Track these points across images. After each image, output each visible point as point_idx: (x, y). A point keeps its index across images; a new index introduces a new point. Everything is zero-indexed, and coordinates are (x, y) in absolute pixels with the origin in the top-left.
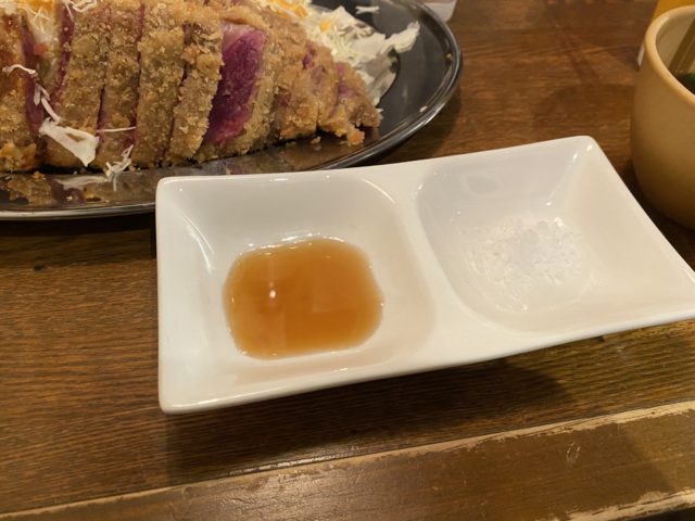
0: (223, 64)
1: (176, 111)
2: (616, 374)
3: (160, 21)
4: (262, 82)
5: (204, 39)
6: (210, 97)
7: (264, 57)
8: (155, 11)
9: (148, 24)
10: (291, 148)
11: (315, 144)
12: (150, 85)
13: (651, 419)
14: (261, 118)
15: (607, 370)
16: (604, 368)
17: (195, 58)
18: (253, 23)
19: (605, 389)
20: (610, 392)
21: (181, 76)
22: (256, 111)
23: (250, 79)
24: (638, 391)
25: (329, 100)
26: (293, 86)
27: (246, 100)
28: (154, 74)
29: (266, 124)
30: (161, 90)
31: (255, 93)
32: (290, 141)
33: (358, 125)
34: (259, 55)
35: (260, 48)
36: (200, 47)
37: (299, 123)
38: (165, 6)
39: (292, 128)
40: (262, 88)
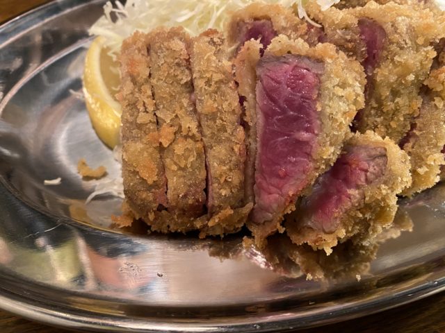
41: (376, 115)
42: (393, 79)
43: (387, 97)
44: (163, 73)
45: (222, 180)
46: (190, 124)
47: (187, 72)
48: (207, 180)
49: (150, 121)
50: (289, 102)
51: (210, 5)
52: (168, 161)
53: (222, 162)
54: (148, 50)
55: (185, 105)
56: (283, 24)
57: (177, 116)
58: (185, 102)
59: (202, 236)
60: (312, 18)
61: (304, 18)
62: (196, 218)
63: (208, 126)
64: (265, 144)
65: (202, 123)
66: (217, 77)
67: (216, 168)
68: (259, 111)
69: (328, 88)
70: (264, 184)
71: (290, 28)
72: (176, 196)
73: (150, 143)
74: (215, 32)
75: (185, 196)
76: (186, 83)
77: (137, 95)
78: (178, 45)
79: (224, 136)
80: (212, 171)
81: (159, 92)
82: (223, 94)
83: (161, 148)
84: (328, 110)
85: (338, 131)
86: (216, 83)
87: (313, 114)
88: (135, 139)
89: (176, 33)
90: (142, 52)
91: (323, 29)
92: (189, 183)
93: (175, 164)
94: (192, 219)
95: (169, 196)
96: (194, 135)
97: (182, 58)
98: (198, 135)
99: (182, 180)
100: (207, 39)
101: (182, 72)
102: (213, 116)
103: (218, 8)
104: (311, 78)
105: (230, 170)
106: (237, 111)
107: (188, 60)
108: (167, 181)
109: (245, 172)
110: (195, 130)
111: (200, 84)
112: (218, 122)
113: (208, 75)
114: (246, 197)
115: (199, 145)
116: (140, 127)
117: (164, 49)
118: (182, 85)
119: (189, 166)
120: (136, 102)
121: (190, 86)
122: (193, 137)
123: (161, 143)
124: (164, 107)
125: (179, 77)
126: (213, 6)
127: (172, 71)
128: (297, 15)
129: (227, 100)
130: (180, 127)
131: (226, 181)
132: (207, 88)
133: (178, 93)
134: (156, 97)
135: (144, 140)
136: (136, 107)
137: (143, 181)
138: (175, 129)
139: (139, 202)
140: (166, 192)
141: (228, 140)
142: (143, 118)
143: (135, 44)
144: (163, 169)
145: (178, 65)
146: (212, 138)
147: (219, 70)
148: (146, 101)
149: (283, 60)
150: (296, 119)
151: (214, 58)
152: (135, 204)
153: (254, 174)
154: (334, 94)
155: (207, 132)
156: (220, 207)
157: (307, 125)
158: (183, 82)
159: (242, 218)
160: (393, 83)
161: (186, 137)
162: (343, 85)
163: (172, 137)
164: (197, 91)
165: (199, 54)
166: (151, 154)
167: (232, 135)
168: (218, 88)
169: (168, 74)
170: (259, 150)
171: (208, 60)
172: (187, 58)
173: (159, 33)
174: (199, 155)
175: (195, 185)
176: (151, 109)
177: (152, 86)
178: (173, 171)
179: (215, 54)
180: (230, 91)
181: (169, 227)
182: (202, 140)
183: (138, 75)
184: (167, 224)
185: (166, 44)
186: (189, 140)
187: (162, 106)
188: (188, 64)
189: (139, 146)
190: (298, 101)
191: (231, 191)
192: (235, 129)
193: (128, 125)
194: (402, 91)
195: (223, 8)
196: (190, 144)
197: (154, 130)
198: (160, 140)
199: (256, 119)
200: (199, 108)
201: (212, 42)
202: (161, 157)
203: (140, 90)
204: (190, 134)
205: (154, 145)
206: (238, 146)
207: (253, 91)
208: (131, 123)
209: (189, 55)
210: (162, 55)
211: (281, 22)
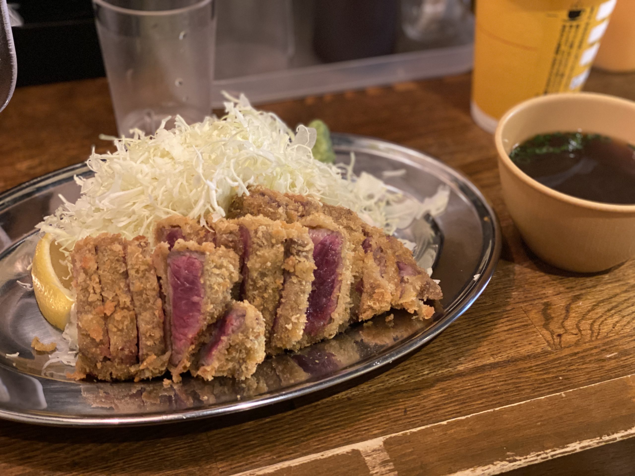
0: (316, 268)
1: (279, 311)
2: (300, 431)
3: (264, 241)
4: (343, 277)
5: (299, 251)
6: (307, 296)
7: (342, 255)
8: (260, 234)
9: (255, 246)
10: (368, 327)
11: (390, 322)
12: (256, 292)
13: (320, 459)
14: (344, 306)
15: (293, 430)
16: (291, 428)
17: (294, 267)
18: (329, 227)
19: (289, 443)
20: (291, 445)
21: (282, 282)
22: (341, 301)
23: (333, 274)
24: (314, 442)
25: (396, 280)
26: (363, 273)
27: (331, 293)
28: (261, 283)
29: (349, 311)
30: (266, 295)
31: (338, 287)
32: (366, 321)
33: (425, 300)
34: (338, 254)
35: (339, 248)
36: (297, 257)
37: (377, 306)
38: (265, 228)
39: (370, 310)
40: (343, 282)
41: (254, 290)
42: (258, 266)
43: (256, 277)
44: (107, 267)
45: (148, 334)
46: (125, 299)
47: (124, 265)
48: (138, 337)
49: (98, 299)
50: (187, 280)
51: (142, 215)
52: (110, 326)
53: (148, 323)
54: (96, 250)
55: (122, 286)
56: (189, 231)
57: (116, 295)
58: (122, 285)
59: (136, 380)
60: (209, 225)
61: (204, 226)
62: (131, 366)
63: (138, 300)
64: (175, 307)
65: (134, 298)
66: (143, 268)
67: (143, 327)
68: (170, 285)
69: (207, 270)
70: (177, 335)
71: (193, 233)
72: (116, 350)
73: (98, 314)
74: (143, 237)
75: (122, 349)
76: (123, 272)
77: (88, 282)
78: (117, 247)
79: (148, 305)
80: (141, 330)
81: (104, 280)
82: (147, 278)
83: (106, 318)
84: (208, 283)
85: (215, 295)
86: (142, 271)
87: (199, 285)
88: (86, 312)
89: (116, 239)
90: (92, 252)
91: (215, 234)
92: (125, 339)
93: (115, 327)
94: (128, 366)
95: (112, 349)
96: (128, 307)
97: (120, 256)
98: (131, 307)
99: (120, 338)
100: (137, 243)
101: (121, 265)
102: (140, 293)
103: (148, 218)
104: (198, 264)
105: (153, 328)
106: (156, 288)
107: (124, 258)
108: (109, 339)
109: (164, 330)
110: (128, 303)
111: (132, 273)
112: (144, 296)
113: (137, 267)
114: (166, 347)
115: (131, 313)
116: (90, 304)
117: (108, 251)
118: (120, 274)
119: (125, 328)
120: (88, 287)
121: (126, 275)
122: (128, 309)
123: (105, 314)
124: (107, 290)
125: (119, 269)
126: (144, 216)
127: (113, 265)
128: (199, 222)
129: (149, 282)
130: (119, 302)
131: (150, 335)
132: (136, 275)
133: (118, 279)
134: (102, 282)
135: (94, 312)
136: (88, 291)
137: (93, 340)
138: (115, 303)
139: (90, 356)
140: (109, 348)
141: (151, 308)
142: (92, 298)
143: (86, 246)
144: (107, 332)
145: (118, 260)
146: (140, 307)
147: (144, 263)
148: (95, 286)
149: (182, 254)
150: (191, 289)
151: (140, 256)
152: (87, 358)
153: (171, 329)
154: (212, 273)
155: (137, 304)
156: (147, 355)
157: (196, 292)
158: (121, 271)
159: (164, 363)
160: (259, 268)
161: (123, 309)
162: (220, 267)
163: (113, 309)
164: (130, 277)
165: (131, 253)
166: (98, 322)
167: (154, 304)
168: (144, 274)
169: (111, 267)
170: (172, 311)
171: (137, 257)
172: (124, 255)
173: (104, 239)
174: (132, 321)
175: (129, 341)
176: (98, 291)
177: (99, 276)
178: (114, 332)
179: (141, 253)
180: (151, 276)
181: (111, 374)
182: (134, 310)
183: (90, 268)
184: (110, 372)
185: (109, 247)
186: (125, 310)
187: (106, 289)
188: (124, 260)
189: (90, 316)
190: (191, 278)
191: (155, 343)
192: (156, 300)
193: (81, 303)
194: (267, 273)
195: (151, 218)
196: (125, 313)
197: (100, 305)
198: (105, 312)
199: (169, 291)
200: (132, 289)
201: (140, 245)
202: (105, 324)
203: (90, 279)
204: (126, 306)
205: (100, 316)
206: (158, 311)
207: (166, 272)
208: (84, 302)
209: (125, 254)
210: (106, 254)
211: (187, 230)
